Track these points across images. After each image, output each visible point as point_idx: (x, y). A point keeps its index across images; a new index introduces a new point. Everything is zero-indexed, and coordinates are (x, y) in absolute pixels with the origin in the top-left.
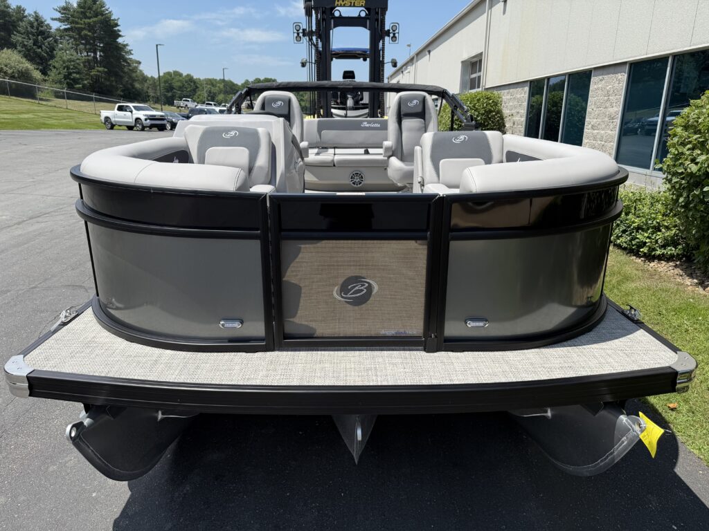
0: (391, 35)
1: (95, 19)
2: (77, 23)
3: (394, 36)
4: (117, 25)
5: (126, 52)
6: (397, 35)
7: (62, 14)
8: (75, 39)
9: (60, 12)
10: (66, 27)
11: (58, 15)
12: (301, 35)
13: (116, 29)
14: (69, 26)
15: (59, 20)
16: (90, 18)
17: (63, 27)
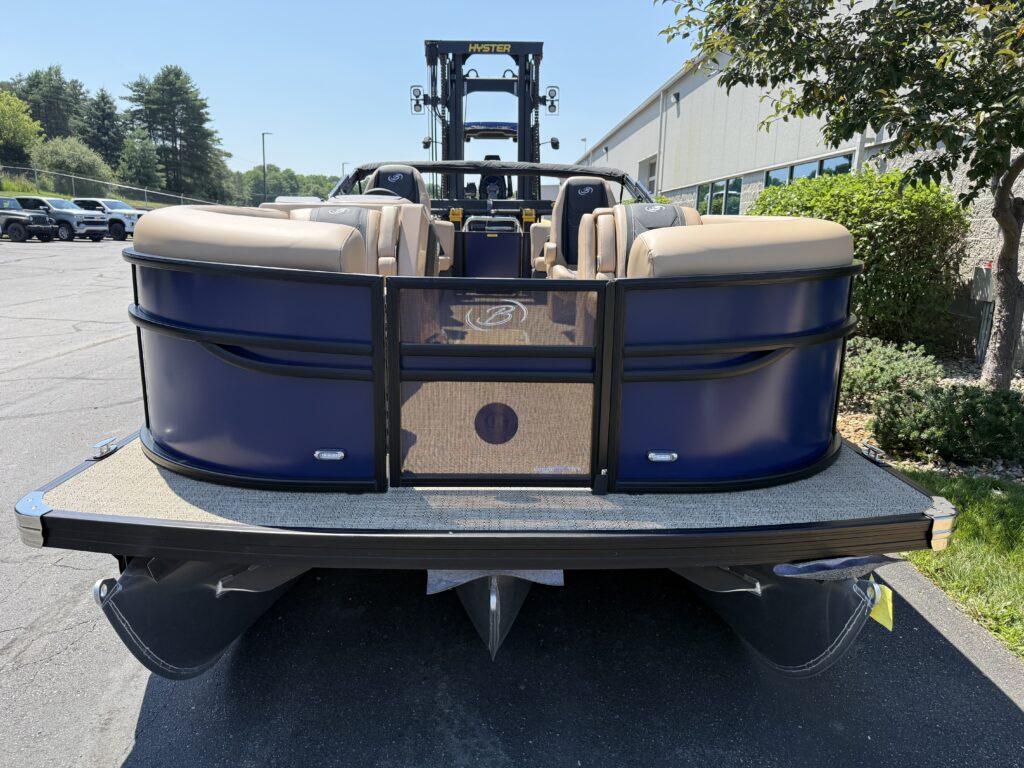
0: (548, 103)
3: (552, 105)
4: (205, 106)
5: (214, 141)
6: (556, 103)
7: (134, 91)
8: (150, 124)
9: (131, 88)
10: (138, 108)
11: (130, 93)
12: (421, 103)
14: (141, 107)
15: (131, 99)
17: (135, 108)
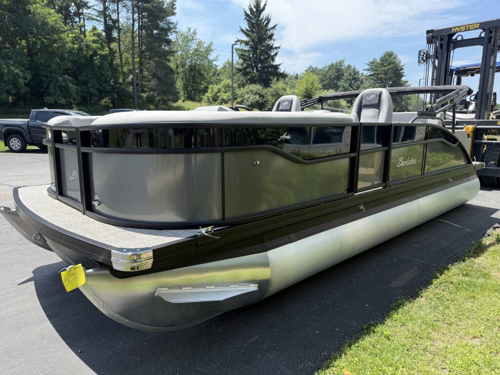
1: (389, 67)
2: (377, 70)
7: (370, 66)
8: (375, 80)
13: (401, 72)
15: (368, 70)
16: (385, 67)
17: (369, 74)
